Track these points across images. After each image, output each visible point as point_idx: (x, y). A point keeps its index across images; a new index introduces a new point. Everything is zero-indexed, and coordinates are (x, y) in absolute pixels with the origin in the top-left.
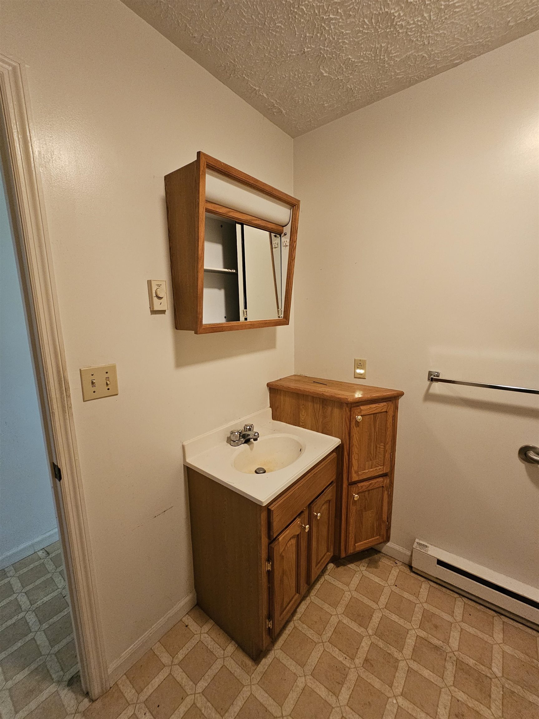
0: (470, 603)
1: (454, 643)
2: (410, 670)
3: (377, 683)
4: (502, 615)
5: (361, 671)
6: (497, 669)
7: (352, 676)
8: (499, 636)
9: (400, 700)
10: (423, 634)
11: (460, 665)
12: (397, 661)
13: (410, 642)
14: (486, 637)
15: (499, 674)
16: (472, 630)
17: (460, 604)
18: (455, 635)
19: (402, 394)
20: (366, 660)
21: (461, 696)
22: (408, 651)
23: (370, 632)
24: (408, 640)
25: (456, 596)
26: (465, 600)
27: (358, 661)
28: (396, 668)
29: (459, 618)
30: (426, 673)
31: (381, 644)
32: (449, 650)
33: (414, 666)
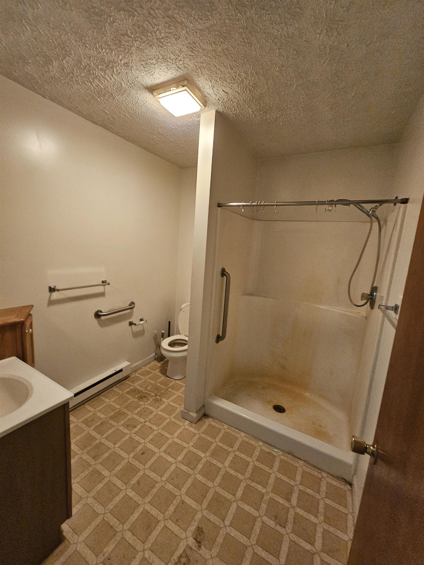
0: (89, 402)
1: (103, 416)
2: (106, 438)
3: (106, 455)
4: (100, 394)
5: (98, 462)
6: (118, 407)
7: (99, 467)
8: (107, 400)
9: (117, 446)
10: (93, 427)
11: (112, 418)
12: (100, 443)
13: (94, 434)
14: (105, 404)
15: (119, 407)
16: (101, 408)
17: (87, 406)
18: (99, 414)
19: (32, 306)
20: (94, 458)
21: (122, 422)
22: (98, 436)
23: (80, 452)
24: (93, 435)
25: (82, 406)
26: (87, 403)
27: (93, 462)
28: (103, 444)
29: (93, 410)
30: (110, 432)
31: (89, 448)
32: (104, 419)
33: (105, 435)
